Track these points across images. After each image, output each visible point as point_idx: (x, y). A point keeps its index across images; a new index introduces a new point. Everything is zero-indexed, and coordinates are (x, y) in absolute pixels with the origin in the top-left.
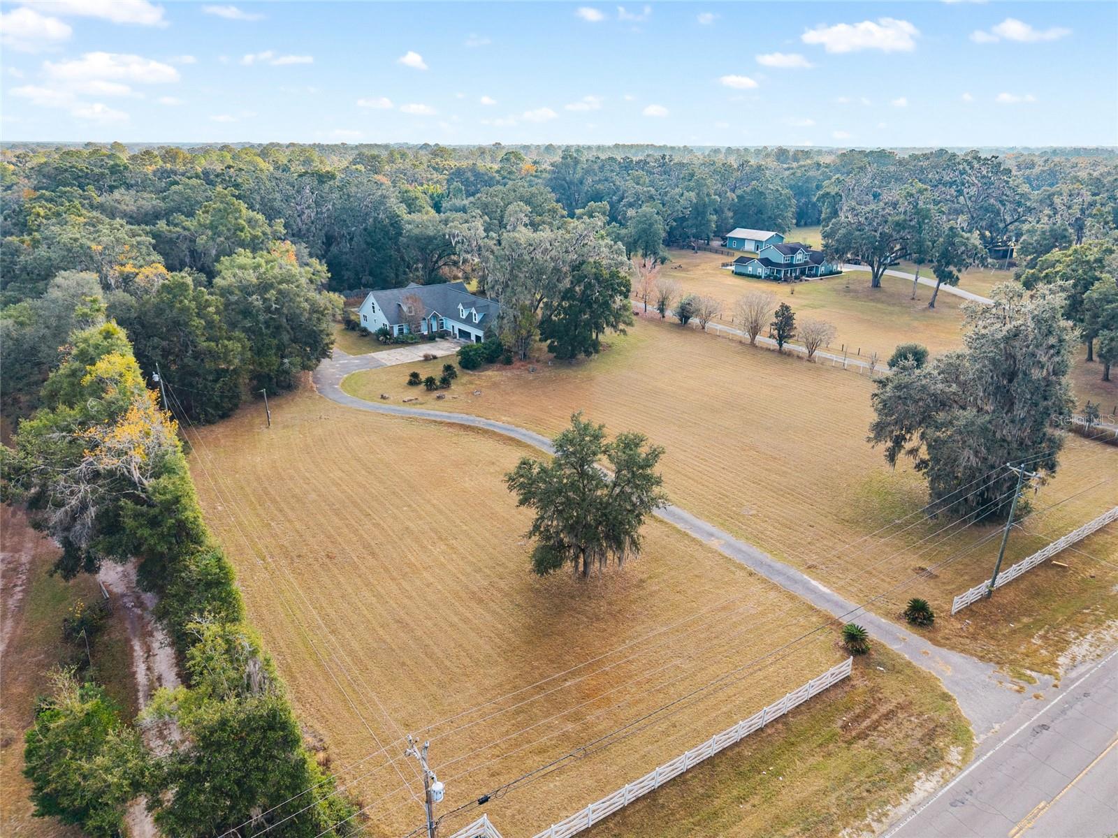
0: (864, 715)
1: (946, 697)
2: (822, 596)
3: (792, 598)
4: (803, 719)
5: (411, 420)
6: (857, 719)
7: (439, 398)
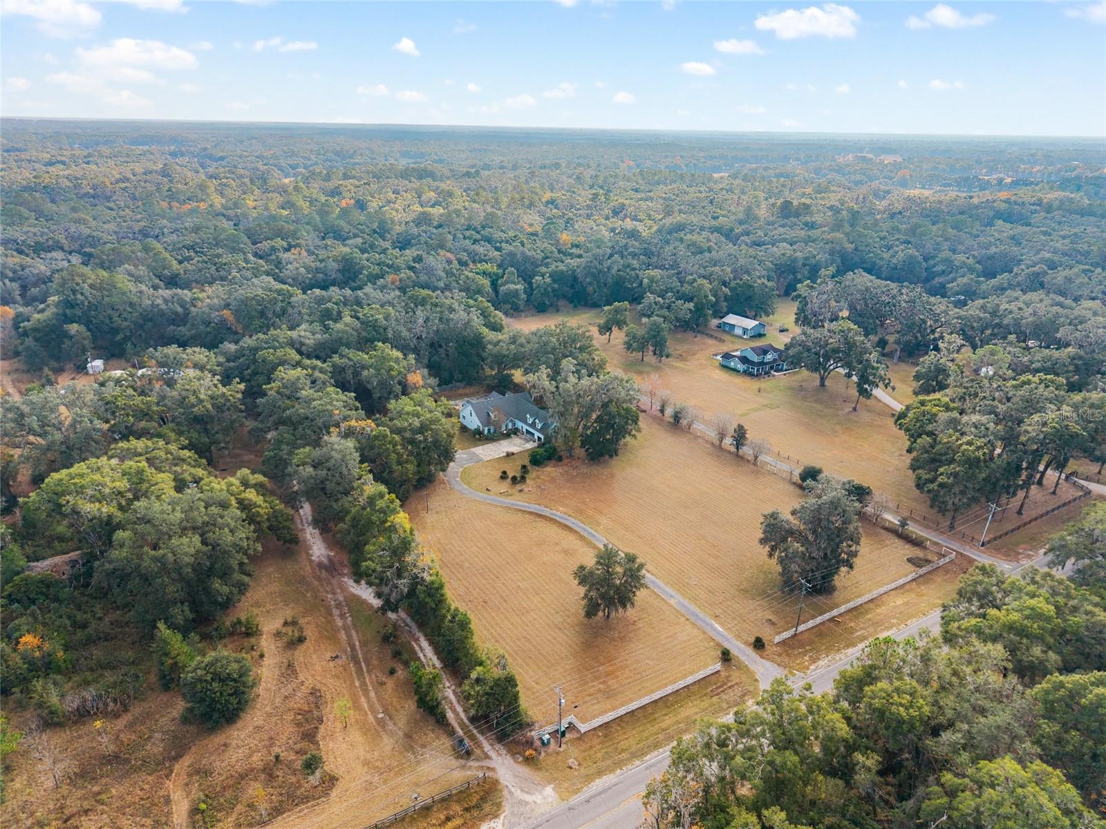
0: (722, 686)
1: (756, 680)
2: (718, 632)
3: (704, 633)
4: (696, 687)
5: (508, 508)
6: (719, 687)
7: (521, 491)
